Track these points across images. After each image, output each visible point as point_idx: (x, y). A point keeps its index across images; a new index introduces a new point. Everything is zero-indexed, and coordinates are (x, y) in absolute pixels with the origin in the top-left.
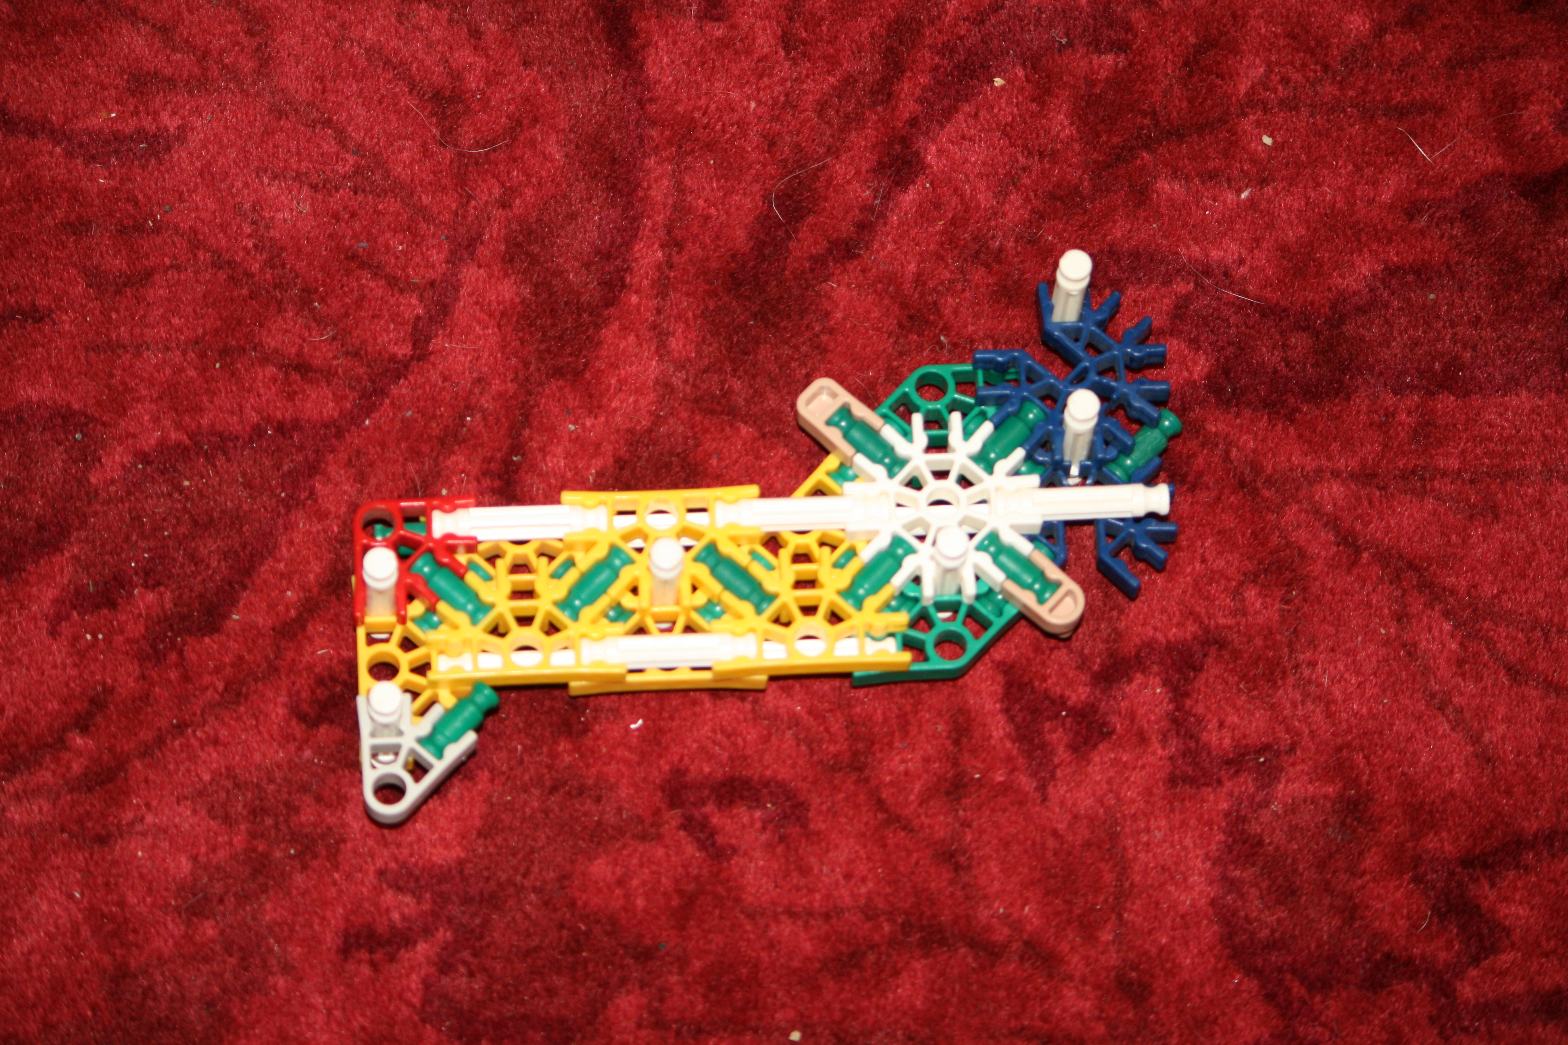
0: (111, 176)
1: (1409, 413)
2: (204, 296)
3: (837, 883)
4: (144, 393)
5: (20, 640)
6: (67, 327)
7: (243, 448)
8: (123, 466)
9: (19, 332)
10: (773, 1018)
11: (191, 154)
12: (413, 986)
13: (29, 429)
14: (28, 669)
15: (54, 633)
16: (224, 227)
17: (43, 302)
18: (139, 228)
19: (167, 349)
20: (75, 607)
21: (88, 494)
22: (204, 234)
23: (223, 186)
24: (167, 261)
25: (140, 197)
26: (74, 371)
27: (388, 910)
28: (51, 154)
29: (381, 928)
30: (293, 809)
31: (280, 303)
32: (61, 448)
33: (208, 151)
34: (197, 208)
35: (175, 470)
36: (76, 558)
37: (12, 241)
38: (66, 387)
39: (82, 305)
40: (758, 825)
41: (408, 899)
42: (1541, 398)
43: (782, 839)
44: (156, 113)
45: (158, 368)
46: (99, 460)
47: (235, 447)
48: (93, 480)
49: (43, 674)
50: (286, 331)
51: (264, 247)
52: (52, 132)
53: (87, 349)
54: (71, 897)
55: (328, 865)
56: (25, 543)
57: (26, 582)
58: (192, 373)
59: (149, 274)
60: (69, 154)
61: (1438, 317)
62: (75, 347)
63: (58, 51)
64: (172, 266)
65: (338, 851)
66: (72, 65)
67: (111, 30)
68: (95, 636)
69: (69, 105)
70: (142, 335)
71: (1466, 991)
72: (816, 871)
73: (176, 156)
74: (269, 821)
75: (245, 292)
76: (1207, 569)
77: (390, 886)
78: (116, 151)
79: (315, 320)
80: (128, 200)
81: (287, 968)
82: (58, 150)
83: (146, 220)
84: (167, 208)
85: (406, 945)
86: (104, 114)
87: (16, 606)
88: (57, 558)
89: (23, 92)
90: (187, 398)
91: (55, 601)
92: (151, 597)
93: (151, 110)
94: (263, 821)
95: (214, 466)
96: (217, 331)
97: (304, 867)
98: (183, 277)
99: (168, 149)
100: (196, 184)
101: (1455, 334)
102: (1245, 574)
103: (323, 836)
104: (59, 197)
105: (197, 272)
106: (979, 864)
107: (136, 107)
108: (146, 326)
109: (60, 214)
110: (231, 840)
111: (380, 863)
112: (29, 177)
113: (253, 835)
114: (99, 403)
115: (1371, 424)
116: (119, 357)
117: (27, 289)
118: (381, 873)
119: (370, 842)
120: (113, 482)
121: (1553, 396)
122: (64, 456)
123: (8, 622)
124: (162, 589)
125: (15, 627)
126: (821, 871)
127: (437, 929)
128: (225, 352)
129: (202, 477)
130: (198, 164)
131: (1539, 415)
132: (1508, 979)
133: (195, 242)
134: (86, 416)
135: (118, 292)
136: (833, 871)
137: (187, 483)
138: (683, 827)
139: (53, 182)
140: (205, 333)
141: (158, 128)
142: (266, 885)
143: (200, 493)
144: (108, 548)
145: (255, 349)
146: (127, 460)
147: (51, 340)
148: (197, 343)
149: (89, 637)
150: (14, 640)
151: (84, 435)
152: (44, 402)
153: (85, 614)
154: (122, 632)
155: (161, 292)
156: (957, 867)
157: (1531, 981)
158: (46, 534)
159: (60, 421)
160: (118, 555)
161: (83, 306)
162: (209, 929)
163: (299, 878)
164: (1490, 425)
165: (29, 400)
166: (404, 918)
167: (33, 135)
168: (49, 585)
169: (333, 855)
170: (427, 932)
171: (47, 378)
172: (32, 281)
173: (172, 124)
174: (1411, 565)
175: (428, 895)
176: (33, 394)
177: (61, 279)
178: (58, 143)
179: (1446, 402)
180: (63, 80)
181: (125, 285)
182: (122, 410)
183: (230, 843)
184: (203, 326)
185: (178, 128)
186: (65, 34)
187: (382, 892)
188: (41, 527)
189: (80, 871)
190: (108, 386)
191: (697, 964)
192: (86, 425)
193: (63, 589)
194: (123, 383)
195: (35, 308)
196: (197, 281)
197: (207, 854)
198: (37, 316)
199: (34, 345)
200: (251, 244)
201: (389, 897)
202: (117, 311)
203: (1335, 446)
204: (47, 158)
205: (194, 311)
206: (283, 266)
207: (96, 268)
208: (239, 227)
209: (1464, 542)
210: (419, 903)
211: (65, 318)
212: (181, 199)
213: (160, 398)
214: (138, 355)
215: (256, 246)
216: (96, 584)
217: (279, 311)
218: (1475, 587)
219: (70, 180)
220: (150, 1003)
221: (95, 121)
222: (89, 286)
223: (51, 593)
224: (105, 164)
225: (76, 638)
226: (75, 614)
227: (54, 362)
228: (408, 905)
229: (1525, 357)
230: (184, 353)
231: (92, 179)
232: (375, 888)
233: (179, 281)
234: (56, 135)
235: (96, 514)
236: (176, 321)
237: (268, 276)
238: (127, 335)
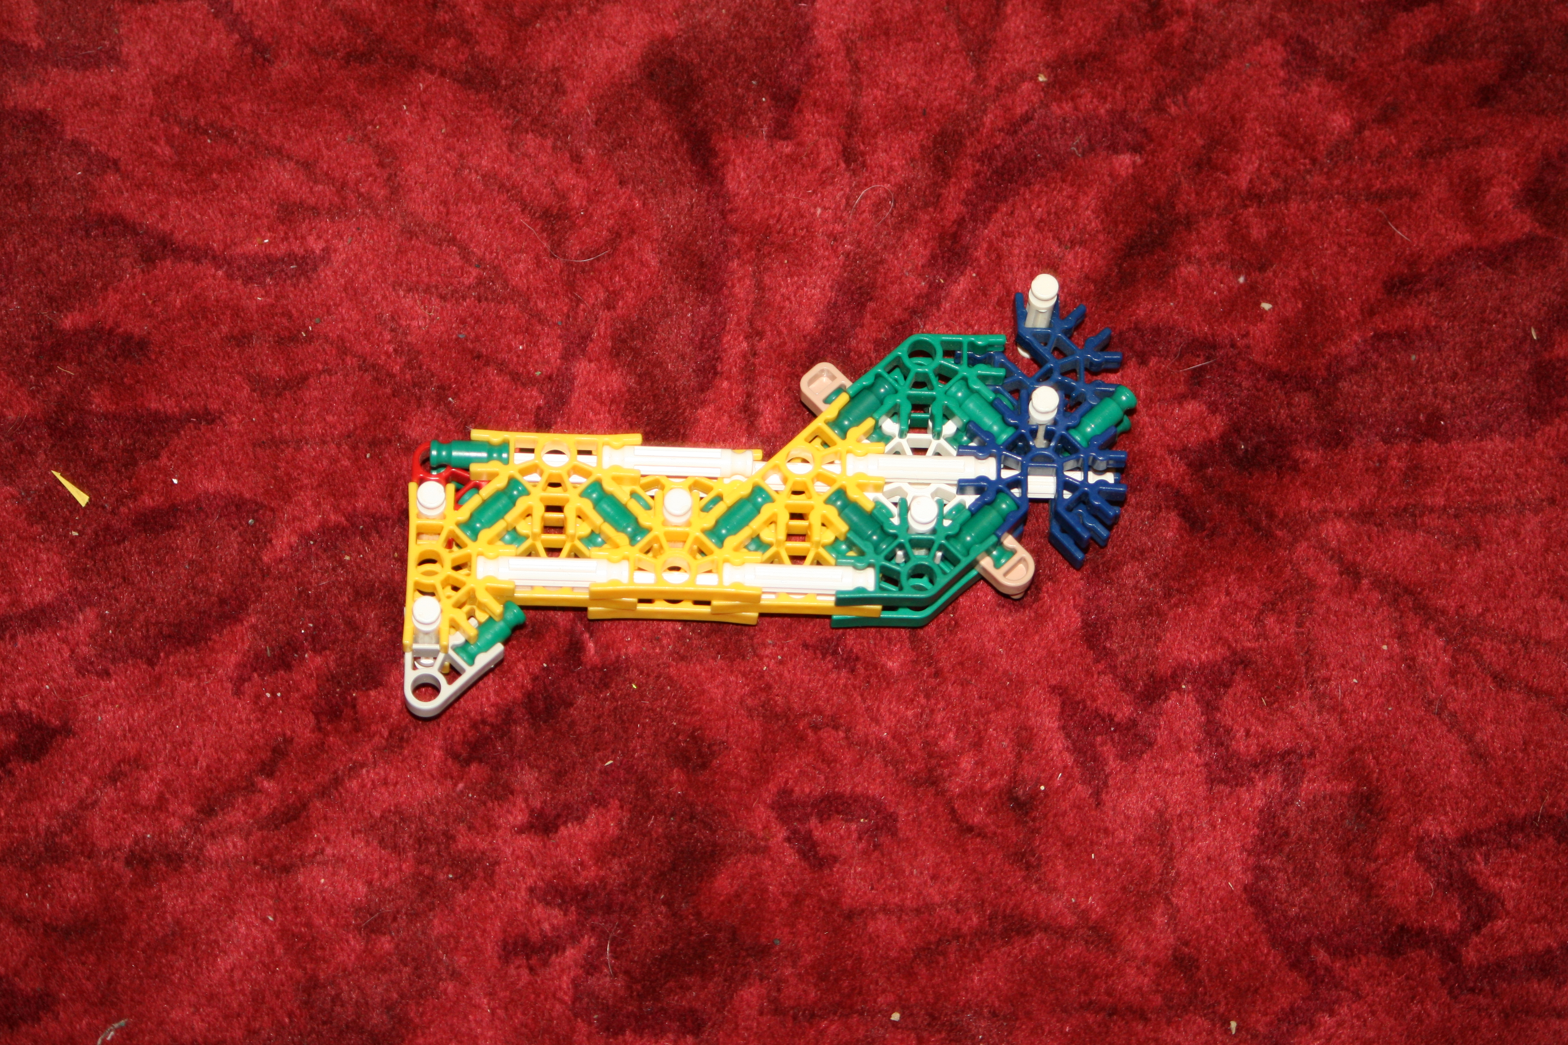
0: (267, 294)
1: (1400, 459)
2: (354, 396)
3: (925, 883)
4: (306, 482)
5: (210, 700)
6: (236, 427)
7: (393, 527)
8: (291, 547)
9: (195, 433)
10: (875, 1002)
11: (335, 272)
12: (565, 986)
13: (207, 516)
14: (217, 725)
15: (238, 692)
16: (367, 335)
17: (214, 405)
18: (294, 338)
19: (324, 442)
20: (255, 670)
21: (261, 570)
22: (350, 342)
23: (364, 299)
24: (320, 367)
25: (294, 311)
26: (243, 464)
27: (539, 922)
28: (214, 276)
29: (535, 936)
30: (450, 838)
31: (419, 399)
32: (236, 532)
33: (350, 269)
34: (343, 320)
35: (336, 548)
36: (254, 627)
37: (184, 354)
38: (238, 479)
39: (247, 407)
40: (855, 836)
41: (556, 912)
42: (1512, 441)
43: (876, 846)
44: (303, 238)
45: (316, 459)
46: (270, 541)
47: (386, 526)
48: (265, 559)
49: (230, 729)
50: (426, 423)
51: (403, 351)
52: (214, 257)
53: (254, 445)
54: (265, 920)
55: (486, 884)
56: (209, 616)
57: (212, 650)
58: (346, 463)
59: (305, 378)
60: (230, 276)
61: (1421, 374)
62: (244, 444)
63: (216, 187)
64: (324, 371)
65: (493, 872)
66: (228, 199)
67: (260, 167)
68: (274, 694)
69: (227, 234)
70: (301, 431)
71: (1470, 955)
72: (907, 873)
73: (323, 275)
74: (432, 849)
75: (388, 391)
76: (1231, 600)
77: (539, 902)
78: (270, 273)
79: (450, 413)
80: (283, 314)
81: (455, 975)
82: (220, 273)
83: (299, 332)
84: (317, 320)
85: (557, 951)
86: (259, 240)
87: (204, 670)
88: (238, 628)
89: (187, 224)
90: (343, 485)
91: (238, 665)
92: (319, 660)
93: (299, 235)
94: (427, 848)
95: (370, 543)
96: (366, 425)
97: (465, 888)
98: (334, 379)
99: (315, 269)
100: (341, 298)
101: (1436, 389)
102: (1264, 604)
103: (479, 860)
104: (223, 314)
105: (346, 375)
106: (1047, 863)
107: (286, 233)
108: (304, 424)
109: (225, 329)
110: (401, 866)
111: (530, 882)
112: (196, 297)
113: (419, 861)
114: (267, 492)
115: (1367, 470)
116: (283, 451)
117: (199, 395)
118: (531, 890)
119: (521, 864)
120: (281, 560)
121: (1523, 440)
122: (239, 539)
123: (198, 685)
124: (328, 652)
125: (204, 689)
126: (912, 873)
127: (583, 936)
128: (374, 443)
129: (359, 553)
130: (342, 281)
131: (1511, 456)
132: (1506, 944)
133: (343, 350)
134: (256, 503)
135: (279, 395)
136: (921, 873)
137: (347, 558)
138: (788, 840)
139: (217, 301)
140: (356, 428)
141: (306, 251)
142: (433, 903)
143: (359, 568)
144: (281, 618)
145: (399, 441)
146: (294, 539)
147: (222, 440)
148: (349, 436)
149: (268, 695)
150: (204, 701)
151: (256, 520)
152: (219, 493)
153: (264, 675)
154: (298, 690)
155: (316, 393)
156: (1028, 866)
157: (1525, 944)
158: (228, 608)
159: (234, 508)
160: (290, 623)
161: (249, 408)
162: (386, 944)
163: (461, 897)
164: (1471, 467)
165: (206, 492)
166: (554, 928)
167: (197, 260)
168: (232, 651)
169: (490, 876)
170: (574, 938)
171: (220, 471)
172: (203, 387)
173: (318, 247)
174: (1407, 590)
175: (573, 908)
176: (210, 486)
177: (229, 385)
178: (220, 267)
179: (1431, 448)
180: (221, 212)
181: (284, 389)
182: (288, 498)
183: (400, 869)
184: (354, 422)
185: (323, 250)
186: (221, 172)
187: (534, 906)
188: (222, 602)
189: (272, 898)
190: (275, 477)
191: (809, 958)
192: (257, 511)
193: (244, 655)
194: (288, 474)
195: (207, 412)
196: (346, 382)
197: (380, 879)
198: (209, 418)
199: (208, 444)
200: (391, 349)
201: (539, 911)
202: (278, 412)
203: (1337, 490)
204: (210, 280)
205: (345, 409)
206: (420, 367)
207: (258, 375)
208: (381, 334)
209: (1452, 568)
210: (565, 915)
211: (234, 419)
212: (329, 312)
213: (320, 486)
214: (298, 449)
215: (395, 350)
216: (272, 650)
217: (419, 407)
218: (1462, 607)
219: (231, 299)
220: (338, 1009)
221: (251, 247)
222: (254, 391)
223: (233, 659)
224: (262, 284)
225: (258, 696)
226: (256, 675)
227: (226, 458)
228: (556, 917)
229: (1497, 407)
230: (339, 446)
231: (251, 297)
232: (527, 903)
233: (331, 383)
234: (217, 260)
235: (269, 588)
236: (330, 418)
237: (408, 376)
238: (288, 432)
